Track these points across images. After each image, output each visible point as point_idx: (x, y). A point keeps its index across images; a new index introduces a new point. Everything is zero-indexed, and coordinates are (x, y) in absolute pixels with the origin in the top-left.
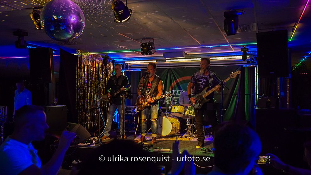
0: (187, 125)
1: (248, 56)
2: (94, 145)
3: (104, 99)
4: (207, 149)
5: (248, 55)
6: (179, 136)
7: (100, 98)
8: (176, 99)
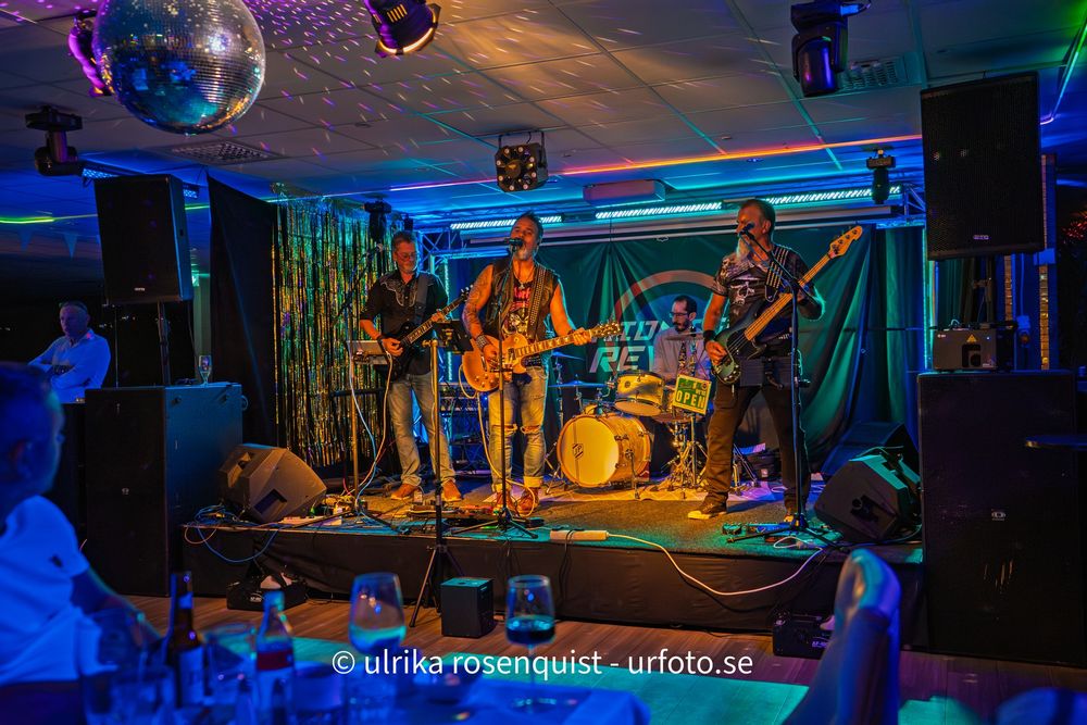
0: (675, 444)
1: (895, 190)
2: (338, 522)
3: (369, 356)
4: (744, 529)
5: (895, 184)
6: (646, 485)
7: (355, 355)
8: (635, 354)
